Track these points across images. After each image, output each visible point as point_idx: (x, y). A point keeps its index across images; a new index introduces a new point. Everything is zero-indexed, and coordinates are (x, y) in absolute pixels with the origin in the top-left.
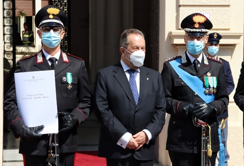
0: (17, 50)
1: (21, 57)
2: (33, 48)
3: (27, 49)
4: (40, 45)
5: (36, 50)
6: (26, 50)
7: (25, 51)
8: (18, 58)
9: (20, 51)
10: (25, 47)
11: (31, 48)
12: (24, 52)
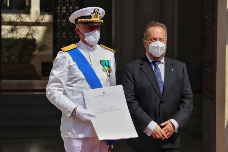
0: (3, 19)
1: (9, 29)
2: (27, 15)
3: (18, 17)
4: (37, 11)
5: (31, 20)
6: (16, 18)
7: (15, 21)
8: (5, 31)
9: (8, 20)
10: (16, 15)
11: (23, 16)
12: (13, 22)
